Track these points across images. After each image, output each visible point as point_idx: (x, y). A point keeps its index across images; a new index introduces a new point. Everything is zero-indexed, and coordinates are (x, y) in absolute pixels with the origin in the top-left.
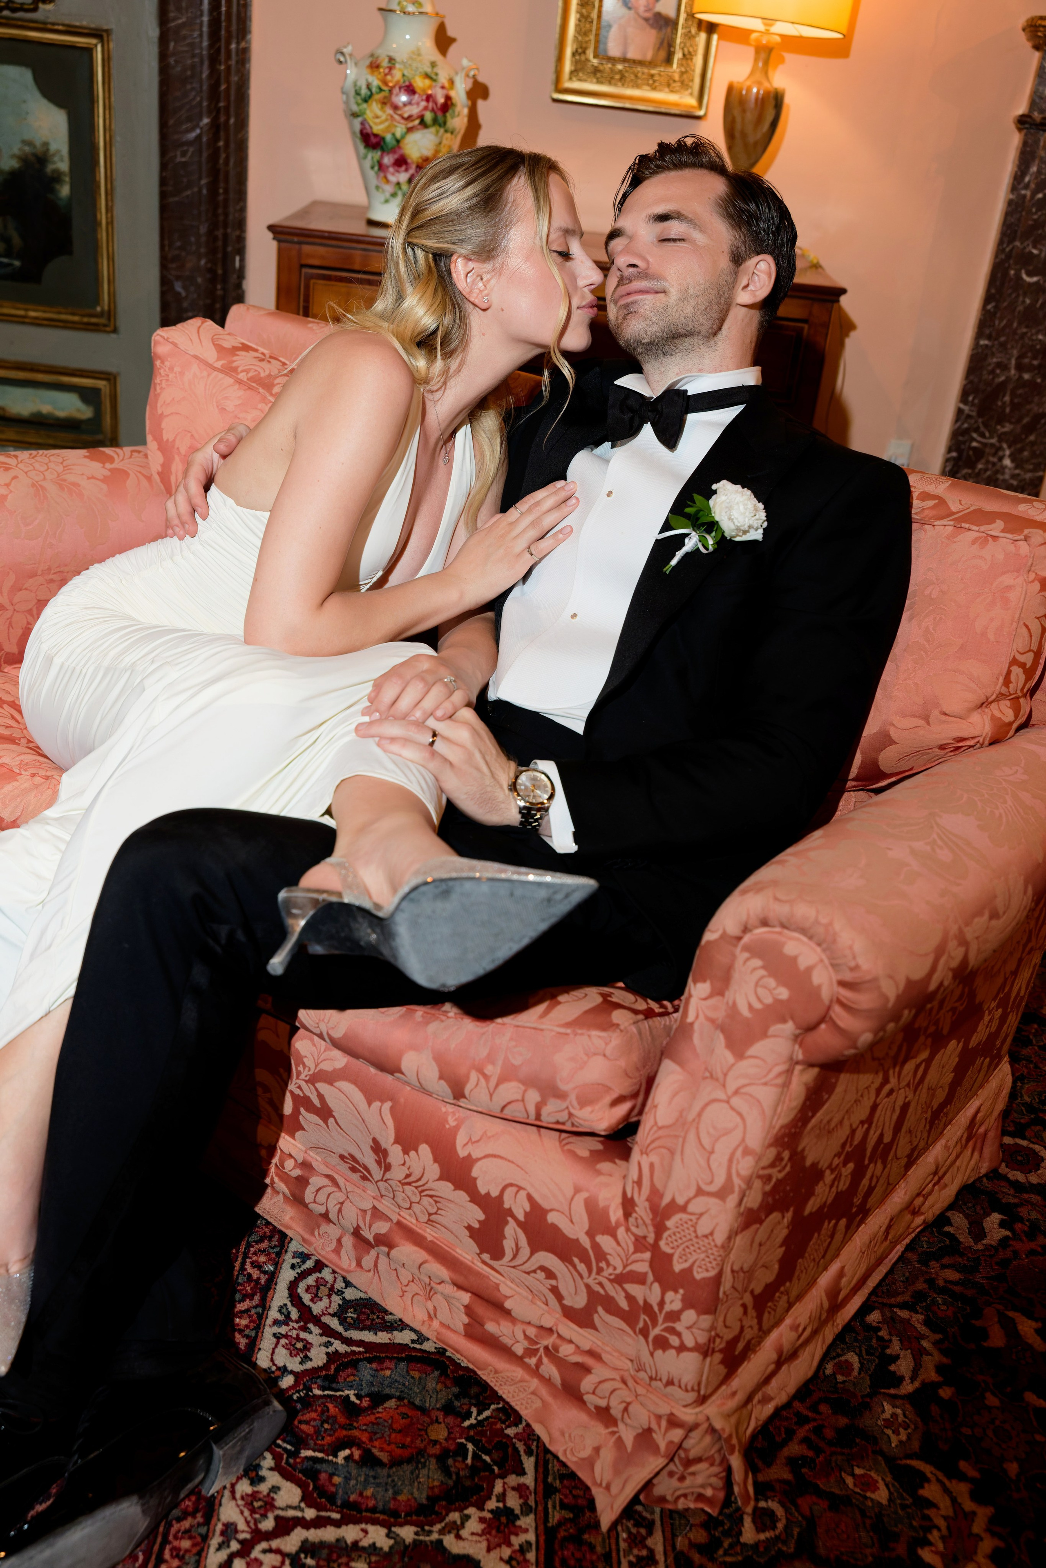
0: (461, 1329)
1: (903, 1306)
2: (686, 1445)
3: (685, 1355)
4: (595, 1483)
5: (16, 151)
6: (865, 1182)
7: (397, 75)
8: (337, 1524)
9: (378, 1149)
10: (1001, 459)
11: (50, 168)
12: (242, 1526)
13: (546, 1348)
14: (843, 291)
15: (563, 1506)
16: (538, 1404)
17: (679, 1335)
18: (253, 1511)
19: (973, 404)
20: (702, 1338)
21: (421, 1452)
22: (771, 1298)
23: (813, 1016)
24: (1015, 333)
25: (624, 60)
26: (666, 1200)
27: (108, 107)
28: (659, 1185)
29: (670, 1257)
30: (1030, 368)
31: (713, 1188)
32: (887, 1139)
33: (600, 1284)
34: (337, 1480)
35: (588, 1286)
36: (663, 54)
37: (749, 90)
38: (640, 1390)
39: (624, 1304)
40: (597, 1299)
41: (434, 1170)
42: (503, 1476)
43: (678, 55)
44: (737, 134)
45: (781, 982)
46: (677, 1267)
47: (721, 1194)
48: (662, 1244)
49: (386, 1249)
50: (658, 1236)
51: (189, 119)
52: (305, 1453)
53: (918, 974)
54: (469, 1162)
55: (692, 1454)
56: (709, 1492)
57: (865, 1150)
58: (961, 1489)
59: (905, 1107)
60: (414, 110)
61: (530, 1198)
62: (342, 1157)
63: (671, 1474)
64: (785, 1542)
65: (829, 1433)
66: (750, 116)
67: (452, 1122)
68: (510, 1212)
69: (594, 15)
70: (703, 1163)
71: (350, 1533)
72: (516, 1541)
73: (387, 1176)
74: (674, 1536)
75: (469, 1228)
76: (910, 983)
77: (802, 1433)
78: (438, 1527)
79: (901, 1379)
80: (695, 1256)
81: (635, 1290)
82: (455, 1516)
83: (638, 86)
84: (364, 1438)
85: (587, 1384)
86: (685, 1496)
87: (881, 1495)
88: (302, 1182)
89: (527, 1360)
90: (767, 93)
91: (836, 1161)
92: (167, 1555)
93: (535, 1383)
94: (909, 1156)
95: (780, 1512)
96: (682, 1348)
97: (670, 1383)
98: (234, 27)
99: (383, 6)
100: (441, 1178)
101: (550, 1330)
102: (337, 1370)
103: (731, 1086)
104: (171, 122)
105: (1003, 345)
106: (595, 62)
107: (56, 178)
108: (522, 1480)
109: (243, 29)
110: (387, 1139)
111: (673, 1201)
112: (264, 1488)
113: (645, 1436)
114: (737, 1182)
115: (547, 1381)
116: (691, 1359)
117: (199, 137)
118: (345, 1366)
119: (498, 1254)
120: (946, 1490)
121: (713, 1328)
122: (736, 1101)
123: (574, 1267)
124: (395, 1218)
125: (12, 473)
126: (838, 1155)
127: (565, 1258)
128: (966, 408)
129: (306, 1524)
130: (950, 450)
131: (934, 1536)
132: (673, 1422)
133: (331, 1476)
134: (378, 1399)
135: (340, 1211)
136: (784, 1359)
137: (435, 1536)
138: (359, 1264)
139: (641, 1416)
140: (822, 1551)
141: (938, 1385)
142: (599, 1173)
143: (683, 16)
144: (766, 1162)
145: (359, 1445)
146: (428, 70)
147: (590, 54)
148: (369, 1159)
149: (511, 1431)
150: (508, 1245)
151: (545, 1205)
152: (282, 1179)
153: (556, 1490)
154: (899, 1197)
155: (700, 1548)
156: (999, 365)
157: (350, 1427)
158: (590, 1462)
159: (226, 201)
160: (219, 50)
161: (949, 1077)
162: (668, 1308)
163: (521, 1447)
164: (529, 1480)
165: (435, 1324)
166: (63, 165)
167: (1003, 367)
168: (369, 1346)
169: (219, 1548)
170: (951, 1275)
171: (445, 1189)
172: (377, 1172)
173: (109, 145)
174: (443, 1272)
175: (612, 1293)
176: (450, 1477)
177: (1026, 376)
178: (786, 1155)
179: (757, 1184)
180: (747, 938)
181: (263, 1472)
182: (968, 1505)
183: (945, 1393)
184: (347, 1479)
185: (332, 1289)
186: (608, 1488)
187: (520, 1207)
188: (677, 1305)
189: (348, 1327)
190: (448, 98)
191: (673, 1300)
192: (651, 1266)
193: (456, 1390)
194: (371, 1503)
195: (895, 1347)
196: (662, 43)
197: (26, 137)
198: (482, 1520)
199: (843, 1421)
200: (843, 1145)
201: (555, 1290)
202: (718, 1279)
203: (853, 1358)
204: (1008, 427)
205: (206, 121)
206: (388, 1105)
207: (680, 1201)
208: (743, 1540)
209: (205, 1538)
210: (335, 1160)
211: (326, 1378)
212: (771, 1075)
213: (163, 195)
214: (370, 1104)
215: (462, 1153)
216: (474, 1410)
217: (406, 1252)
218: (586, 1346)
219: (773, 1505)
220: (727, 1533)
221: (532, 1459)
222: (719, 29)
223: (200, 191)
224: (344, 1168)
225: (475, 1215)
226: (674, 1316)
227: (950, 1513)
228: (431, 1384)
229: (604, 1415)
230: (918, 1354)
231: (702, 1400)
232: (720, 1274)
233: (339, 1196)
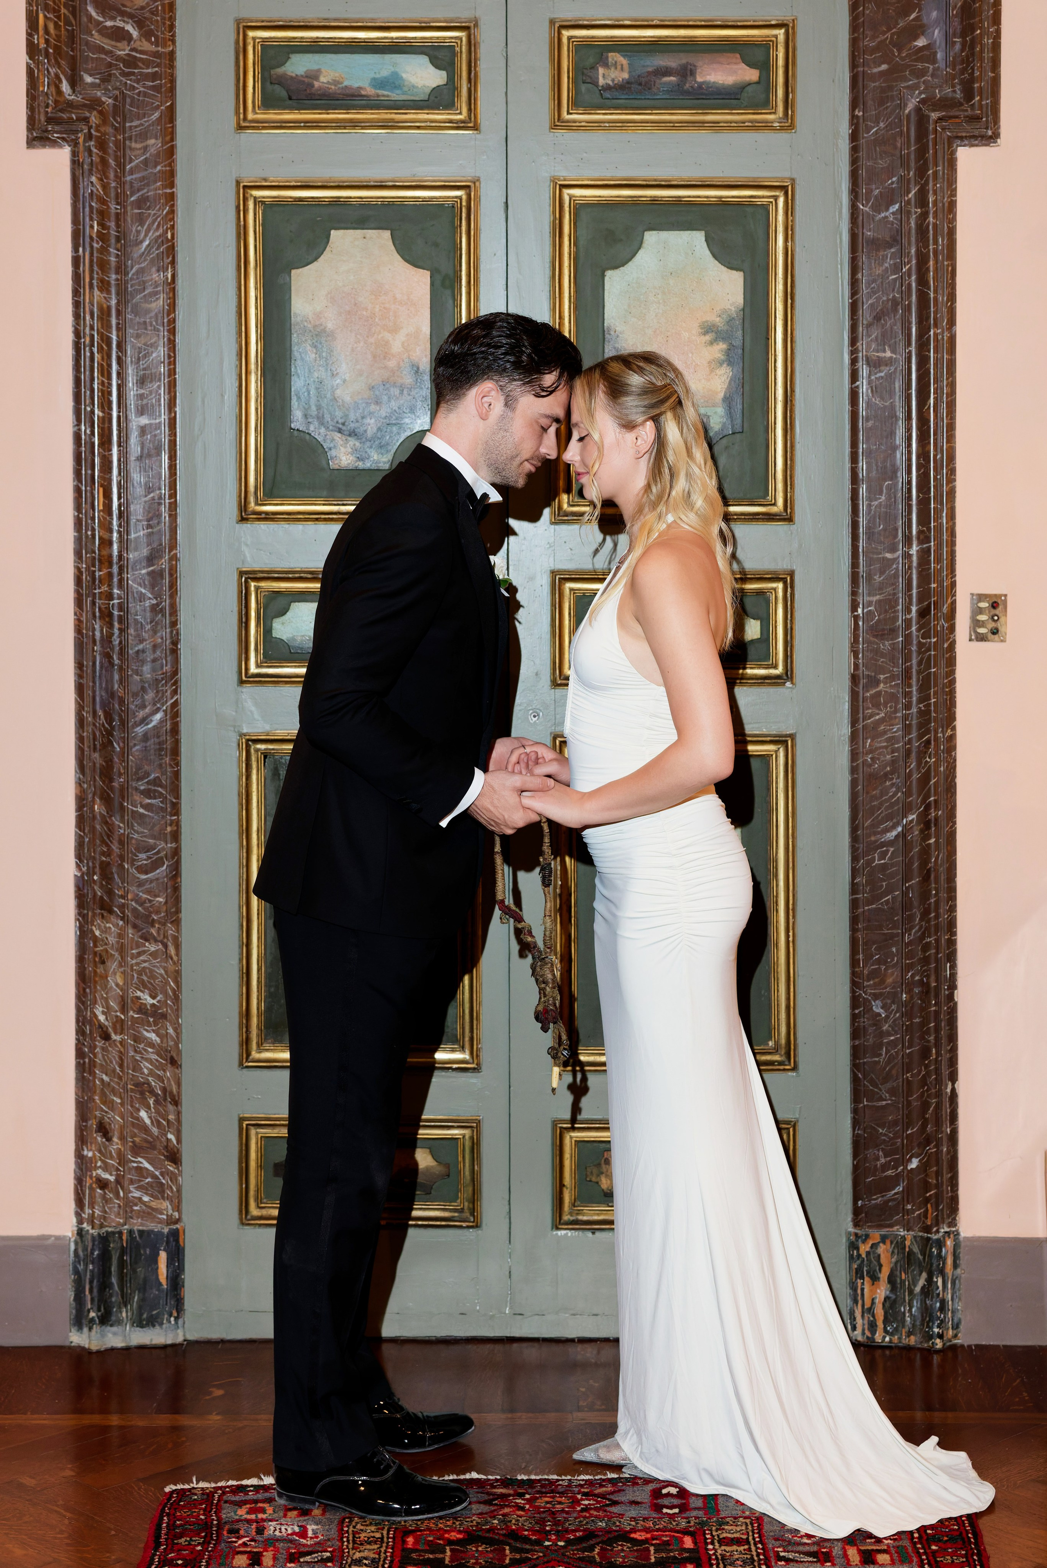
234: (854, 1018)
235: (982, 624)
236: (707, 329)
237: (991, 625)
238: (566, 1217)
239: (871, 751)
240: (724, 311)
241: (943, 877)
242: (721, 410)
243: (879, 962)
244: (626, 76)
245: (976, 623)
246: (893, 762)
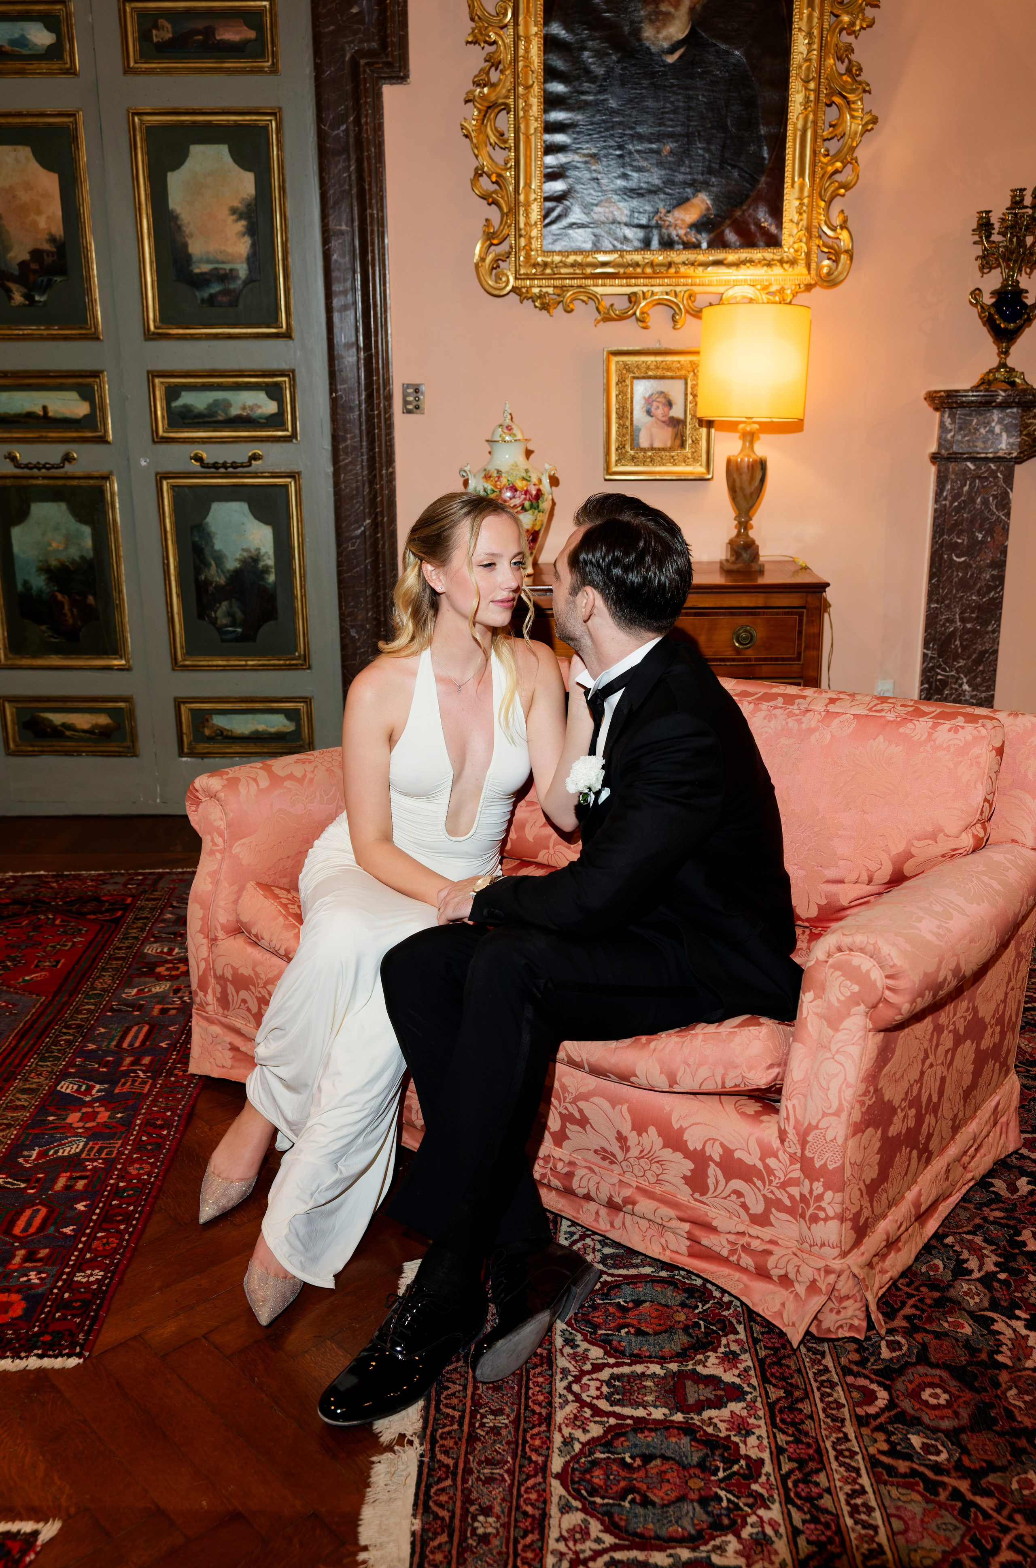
0: (684, 1250)
1: (968, 1233)
2: (837, 1287)
3: (830, 1223)
4: (785, 1325)
5: (238, 556)
6: (925, 1126)
7: (504, 481)
8: (630, 1365)
9: (621, 1138)
10: (961, 685)
11: (261, 564)
12: (572, 1368)
13: (743, 1246)
14: (828, 585)
15: (766, 1348)
16: (742, 1286)
17: (824, 1210)
18: (576, 1361)
19: (934, 650)
20: (838, 1209)
21: (671, 1327)
22: (876, 1191)
23: (875, 1001)
24: (955, 597)
25: (652, 449)
26: (806, 1125)
27: (300, 520)
28: (800, 1118)
29: (812, 1159)
30: (970, 620)
31: (831, 1111)
32: (935, 1099)
33: (772, 1192)
34: (623, 1344)
35: (764, 1196)
36: (678, 442)
37: (742, 460)
38: (805, 1256)
39: (788, 1203)
40: (772, 1203)
41: (659, 1142)
42: (726, 1335)
43: (689, 441)
44: (738, 490)
45: (854, 981)
46: (818, 1165)
47: (837, 1114)
48: (807, 1153)
49: (630, 1207)
50: (803, 1149)
51: (356, 522)
52: (600, 1332)
53: (931, 969)
54: (682, 1130)
55: (843, 1294)
56: (856, 1322)
57: (921, 1102)
58: (1019, 1325)
59: (943, 1079)
60: (517, 501)
61: (722, 1145)
62: (596, 1152)
63: (831, 1310)
64: (909, 1357)
65: (928, 1301)
66: (746, 477)
67: (668, 1109)
68: (710, 1158)
69: (628, 423)
70: (824, 1097)
71: (639, 1369)
72: (741, 1366)
73: (628, 1155)
74: (838, 1358)
75: (685, 1177)
76: (926, 974)
77: (911, 1302)
78: (691, 1362)
79: (972, 1271)
80: (827, 1155)
81: (794, 1191)
82: (700, 1357)
83: (664, 465)
84: (635, 1322)
85: (771, 1262)
86: (841, 1326)
87: (967, 1330)
88: (570, 1175)
89: (731, 1259)
90: (755, 461)
91: (903, 1105)
92: (531, 1385)
93: (737, 1275)
94: (954, 1120)
95: (903, 1341)
96: (827, 1219)
97: (823, 1245)
98: (384, 460)
99: (489, 438)
100: (664, 1147)
101: (743, 1234)
102: (609, 1290)
103: (834, 1050)
104: (344, 525)
105: (948, 606)
106: (632, 452)
107: (266, 570)
108: (738, 1337)
109: (390, 460)
110: (626, 1128)
111: (810, 1124)
112: (580, 1350)
113: (813, 1287)
114: (845, 1104)
115: (744, 1270)
116: (834, 1224)
117: (364, 532)
118: (613, 1288)
119: (704, 1191)
120: (1008, 1325)
121: (842, 1203)
122: (837, 1057)
123: (754, 1184)
124: (634, 1184)
125: (314, 764)
126: (904, 1100)
127: (748, 1180)
128: (929, 652)
129: (611, 1366)
130: (922, 683)
131: (1004, 1349)
132: (828, 1271)
133: (619, 1342)
134: (638, 1303)
135: (597, 1188)
136: (892, 1244)
137: (690, 1367)
138: (612, 1225)
139: (808, 1273)
140: (933, 1360)
141: (997, 1273)
142: (762, 1122)
143: (689, 417)
144: (860, 1092)
145: (633, 1326)
146: (524, 475)
147: (628, 448)
148: (615, 1148)
149: (726, 1313)
150: (711, 1182)
151: (732, 1147)
152: (556, 1178)
153: (760, 1340)
154: (953, 1151)
155: (856, 1363)
156: (947, 620)
157: (625, 1318)
158: (780, 1314)
159: (384, 572)
160: (375, 476)
161: (970, 1068)
162: (815, 1193)
163: (734, 1321)
164: (742, 1336)
165: (668, 1252)
166: (270, 562)
167: (951, 621)
168: (625, 1277)
169: (561, 1380)
170: (998, 1214)
171: (667, 1153)
172: (620, 1155)
173: (301, 545)
174: (671, 1213)
175: (780, 1196)
176: (692, 1337)
177: (969, 626)
178: (872, 1089)
179: (857, 1106)
180: (831, 961)
181: (578, 1343)
182: (1024, 1332)
183: (1002, 1276)
184: (630, 1343)
185: (594, 1249)
186: (794, 1325)
187: (715, 1152)
188: (820, 1190)
189: (610, 1268)
190: (539, 490)
191: (818, 1188)
192: (801, 1169)
193: (686, 1295)
194: (647, 1354)
195: (965, 1255)
196: (676, 435)
197: (245, 547)
198: (717, 1357)
199: (936, 1295)
200: (907, 1093)
201: (744, 1206)
202: (842, 1168)
203: (938, 1262)
204: (962, 663)
205: (368, 521)
206: (625, 1108)
207: (814, 1123)
208: (882, 1357)
209: (552, 1376)
210: (591, 1156)
211: (603, 1294)
212: (856, 1038)
213: (339, 573)
214: (614, 1108)
215: (676, 1126)
216: (700, 1305)
217: (645, 1205)
218: (767, 1238)
219: (899, 1338)
220: (872, 1354)
221: (742, 1326)
222: (715, 424)
223: (366, 567)
224: (597, 1159)
225: (687, 1166)
226: (820, 1198)
227: (1013, 1336)
228: (669, 1293)
229: (785, 1281)
230: (981, 1258)
231: (844, 1254)
232: (843, 1165)
233: (597, 1179)
234: (342, 638)
235: (410, 403)
236: (233, 211)
237: (415, 403)
238: (186, 750)
239: (344, 482)
240: (243, 199)
241: (388, 557)
242: (245, 266)
243: (354, 607)
244: (170, 35)
245: (406, 403)
246: (357, 488)
